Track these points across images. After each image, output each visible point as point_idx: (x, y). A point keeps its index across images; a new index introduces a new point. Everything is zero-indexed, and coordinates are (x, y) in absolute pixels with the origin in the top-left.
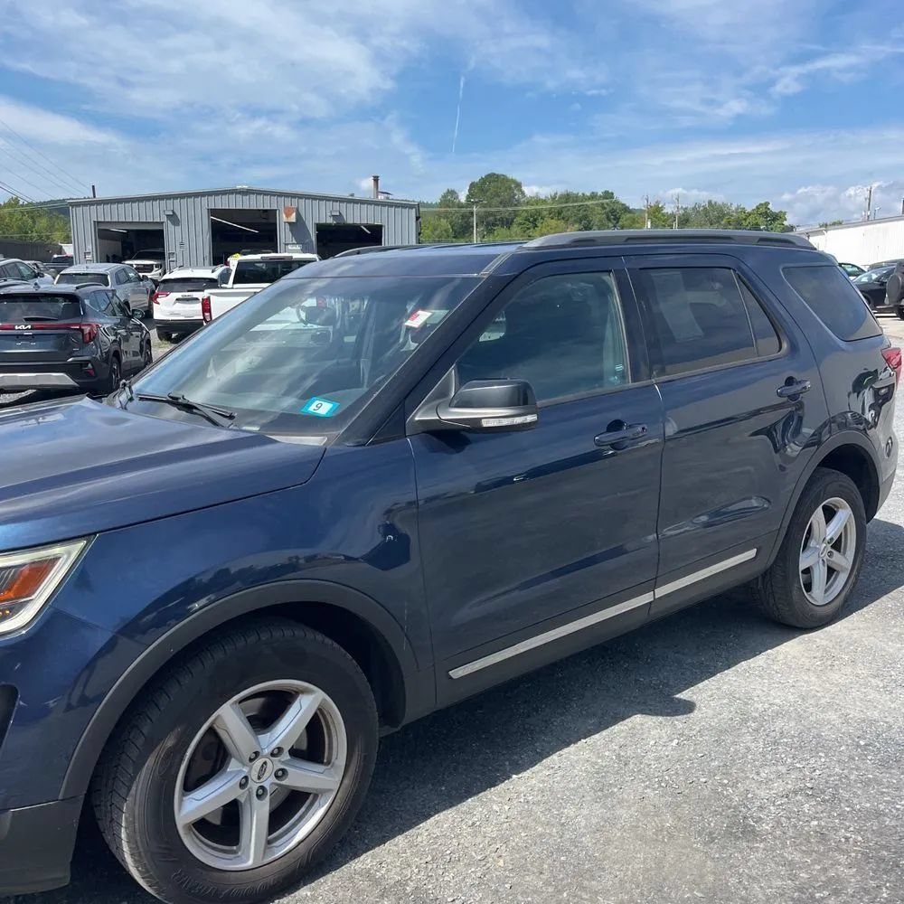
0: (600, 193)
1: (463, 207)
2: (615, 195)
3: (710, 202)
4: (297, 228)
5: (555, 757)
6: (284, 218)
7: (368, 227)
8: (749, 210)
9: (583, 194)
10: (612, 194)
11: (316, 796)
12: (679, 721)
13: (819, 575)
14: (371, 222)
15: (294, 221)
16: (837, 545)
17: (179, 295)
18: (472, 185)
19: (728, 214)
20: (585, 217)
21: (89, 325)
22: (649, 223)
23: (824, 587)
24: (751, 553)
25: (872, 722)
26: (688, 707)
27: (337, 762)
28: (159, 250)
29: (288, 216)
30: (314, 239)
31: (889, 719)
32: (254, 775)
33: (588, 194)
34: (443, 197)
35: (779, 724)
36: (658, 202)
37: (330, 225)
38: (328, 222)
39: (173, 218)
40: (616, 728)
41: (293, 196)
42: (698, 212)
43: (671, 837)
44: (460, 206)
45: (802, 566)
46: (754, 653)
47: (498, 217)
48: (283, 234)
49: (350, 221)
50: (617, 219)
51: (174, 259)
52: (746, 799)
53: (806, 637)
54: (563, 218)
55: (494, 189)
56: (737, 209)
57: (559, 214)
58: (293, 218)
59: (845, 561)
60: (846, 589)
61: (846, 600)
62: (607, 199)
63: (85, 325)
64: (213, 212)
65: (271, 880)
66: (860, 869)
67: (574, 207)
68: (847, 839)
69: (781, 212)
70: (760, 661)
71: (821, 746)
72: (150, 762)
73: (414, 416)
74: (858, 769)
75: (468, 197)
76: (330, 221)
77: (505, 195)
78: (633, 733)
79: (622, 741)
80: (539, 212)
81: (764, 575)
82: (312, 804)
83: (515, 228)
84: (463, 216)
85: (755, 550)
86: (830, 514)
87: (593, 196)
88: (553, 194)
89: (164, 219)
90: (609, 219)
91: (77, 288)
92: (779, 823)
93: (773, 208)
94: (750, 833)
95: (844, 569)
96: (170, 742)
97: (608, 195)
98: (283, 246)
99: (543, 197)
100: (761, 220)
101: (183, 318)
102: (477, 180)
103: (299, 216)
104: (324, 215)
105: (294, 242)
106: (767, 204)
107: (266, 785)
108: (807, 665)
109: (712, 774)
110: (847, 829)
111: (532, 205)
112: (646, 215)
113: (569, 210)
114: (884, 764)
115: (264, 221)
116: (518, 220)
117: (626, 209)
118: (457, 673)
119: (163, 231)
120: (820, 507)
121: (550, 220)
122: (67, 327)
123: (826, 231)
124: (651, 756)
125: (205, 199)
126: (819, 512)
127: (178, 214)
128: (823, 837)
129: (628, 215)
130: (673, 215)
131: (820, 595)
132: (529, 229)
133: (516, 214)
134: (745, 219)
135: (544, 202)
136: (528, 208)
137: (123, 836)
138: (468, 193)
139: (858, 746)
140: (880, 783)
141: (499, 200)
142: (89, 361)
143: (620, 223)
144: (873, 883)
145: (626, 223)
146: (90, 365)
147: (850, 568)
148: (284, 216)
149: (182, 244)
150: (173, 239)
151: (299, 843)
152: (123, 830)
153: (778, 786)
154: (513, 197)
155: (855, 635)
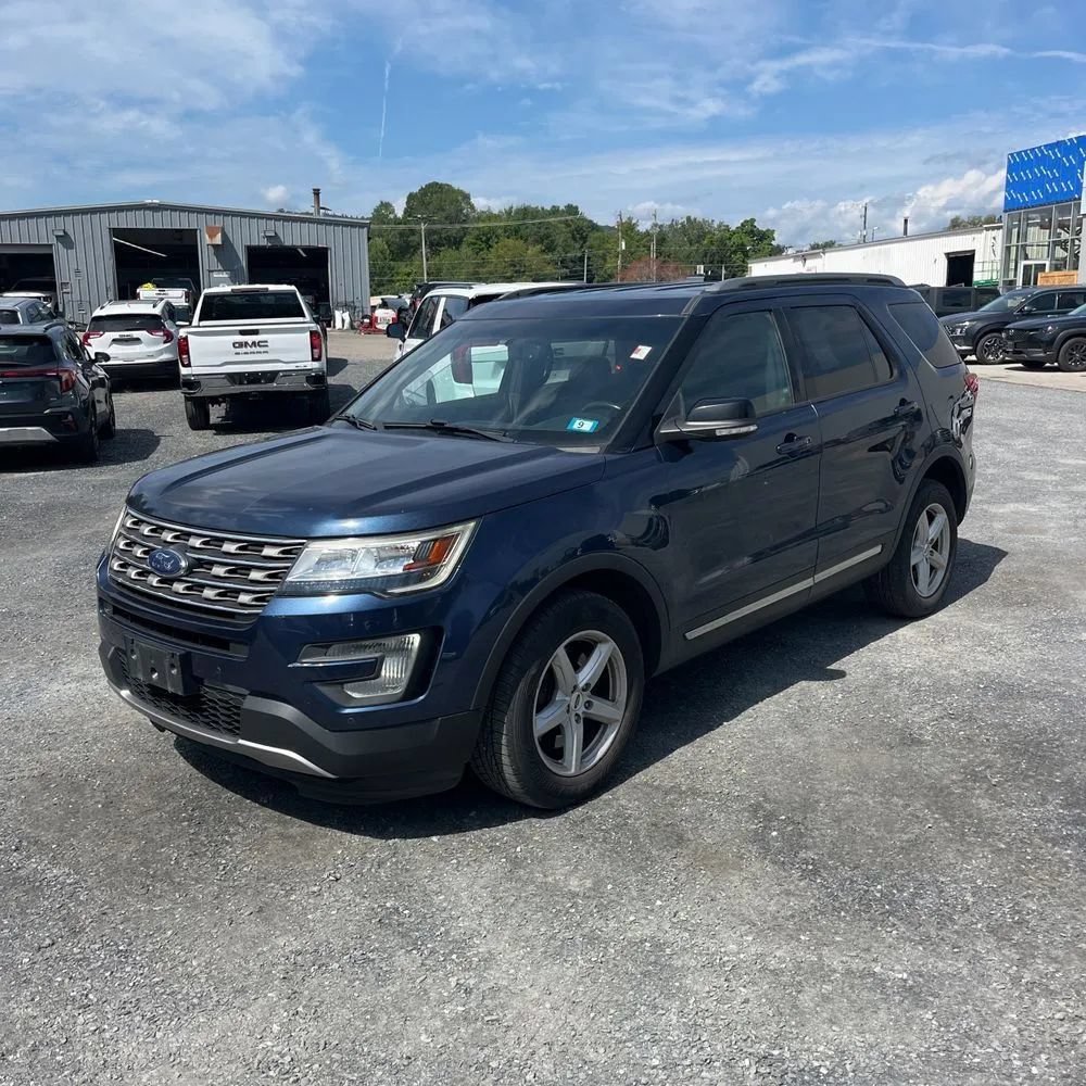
0: (562, 208)
1: (399, 224)
2: (580, 210)
3: (689, 218)
4: (223, 251)
5: (750, 710)
6: (208, 240)
7: (306, 249)
8: (733, 228)
9: (543, 209)
10: (577, 208)
11: (606, 726)
12: (837, 683)
13: (924, 571)
14: (314, 244)
15: (220, 243)
16: (936, 546)
17: (116, 335)
18: (411, 197)
19: (709, 232)
20: (548, 236)
21: (66, 371)
22: (623, 244)
23: (928, 580)
24: (878, 549)
25: (985, 674)
26: (841, 674)
27: (620, 699)
28: (47, 279)
29: (211, 237)
30: (244, 263)
31: (998, 671)
32: (572, 705)
33: (548, 208)
34: (375, 210)
35: (916, 679)
36: (630, 219)
37: (264, 248)
38: (261, 244)
39: (65, 240)
40: (789, 690)
41: (216, 212)
42: (676, 230)
43: (861, 748)
44: (397, 221)
45: (912, 563)
46: (878, 637)
47: (443, 236)
48: (206, 259)
49: (288, 243)
50: (584, 239)
51: (69, 290)
52: (906, 725)
53: (916, 623)
54: (521, 238)
55: (437, 201)
56: (720, 226)
57: (515, 232)
58: (218, 240)
59: (942, 558)
60: (943, 585)
61: (943, 594)
62: (570, 214)
63: (62, 371)
64: (116, 232)
65: (586, 785)
66: (1002, 755)
67: (534, 224)
68: (988, 740)
69: (768, 230)
70: (885, 641)
71: (950, 690)
72: (521, 685)
73: (660, 429)
74: (983, 701)
75: (406, 211)
76: (264, 242)
77: (451, 209)
78: (803, 692)
79: (799, 698)
80: (492, 230)
81: (883, 570)
82: (603, 733)
83: (465, 249)
84: (402, 234)
85: (880, 546)
86: (931, 518)
87: (555, 211)
88: (507, 208)
89: (53, 241)
90: (574, 238)
91: (46, 329)
92: (936, 734)
93: (761, 226)
94: (918, 742)
95: (942, 566)
96: (533, 671)
97: (572, 210)
98: (206, 273)
99: (496, 212)
100: (746, 240)
101: (121, 362)
102: (416, 190)
103: (225, 236)
104: (257, 236)
105: (220, 268)
106: (753, 220)
107: (580, 713)
108: (924, 642)
109: (876, 712)
110: (986, 734)
111: (483, 221)
112: (620, 234)
113: (527, 228)
114: (1001, 697)
115: (179, 243)
116: (468, 239)
117: (594, 227)
118: (691, 635)
119: (51, 255)
120: (925, 512)
121: (507, 240)
122: (41, 374)
123: (824, 253)
124: (825, 705)
125: (105, 216)
126: (924, 515)
127: (70, 233)
128: (969, 740)
129: (597, 234)
130: (647, 233)
131: (925, 588)
132: (482, 250)
133: (465, 231)
134: (730, 239)
135: (497, 217)
136: (481, 225)
137: (504, 741)
138: (405, 206)
139: (979, 688)
140: (1002, 708)
141: (444, 214)
142: (69, 413)
143: (588, 243)
144: (1013, 761)
145: (596, 243)
146: (70, 417)
147: (945, 565)
148: (207, 236)
149: (77, 271)
150: (66, 265)
151: (600, 759)
152: (504, 737)
153: (927, 715)
154: (461, 210)
155: (955, 620)
